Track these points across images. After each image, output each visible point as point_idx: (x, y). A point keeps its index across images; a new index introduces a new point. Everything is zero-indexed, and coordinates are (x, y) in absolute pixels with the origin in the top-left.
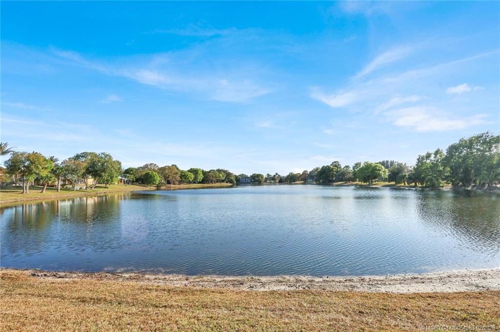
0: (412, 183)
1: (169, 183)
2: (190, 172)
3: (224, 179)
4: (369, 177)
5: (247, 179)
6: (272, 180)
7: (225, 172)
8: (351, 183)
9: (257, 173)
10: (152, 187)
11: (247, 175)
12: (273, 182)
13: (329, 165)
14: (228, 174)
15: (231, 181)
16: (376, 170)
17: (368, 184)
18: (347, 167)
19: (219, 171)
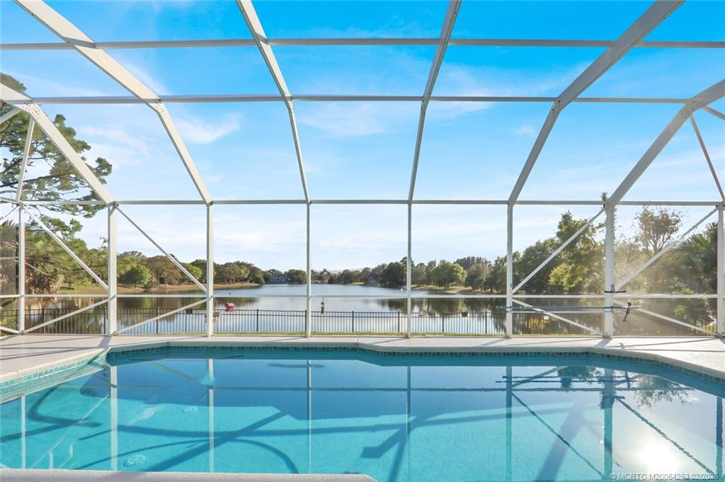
0: (488, 288)
1: (162, 281)
2: (196, 266)
3: (246, 276)
4: (445, 280)
5: (280, 278)
6: (318, 279)
7: (248, 266)
8: (425, 286)
9: (296, 269)
10: (137, 288)
11: (280, 270)
12: (319, 282)
13: (399, 261)
14: (253, 270)
15: (257, 280)
16: (453, 271)
17: (443, 288)
18: (421, 265)
19: (238, 264)
